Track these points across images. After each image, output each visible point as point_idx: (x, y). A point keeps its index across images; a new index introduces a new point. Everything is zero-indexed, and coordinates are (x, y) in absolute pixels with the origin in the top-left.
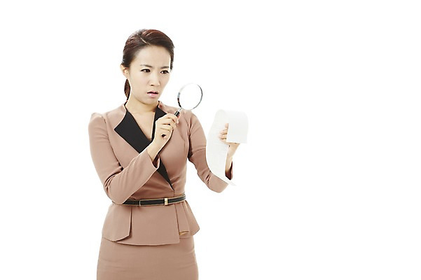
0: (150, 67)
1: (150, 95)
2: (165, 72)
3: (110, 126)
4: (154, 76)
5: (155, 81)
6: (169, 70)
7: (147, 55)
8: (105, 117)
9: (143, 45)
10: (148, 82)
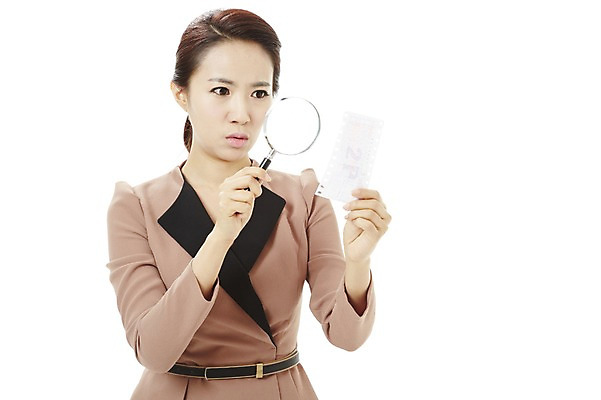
0: (230, 83)
1: (230, 141)
2: (260, 94)
3: (152, 214)
4: (237, 103)
5: (240, 114)
6: (269, 90)
7: (224, 59)
8: (140, 195)
9: (215, 40)
10: (226, 116)
